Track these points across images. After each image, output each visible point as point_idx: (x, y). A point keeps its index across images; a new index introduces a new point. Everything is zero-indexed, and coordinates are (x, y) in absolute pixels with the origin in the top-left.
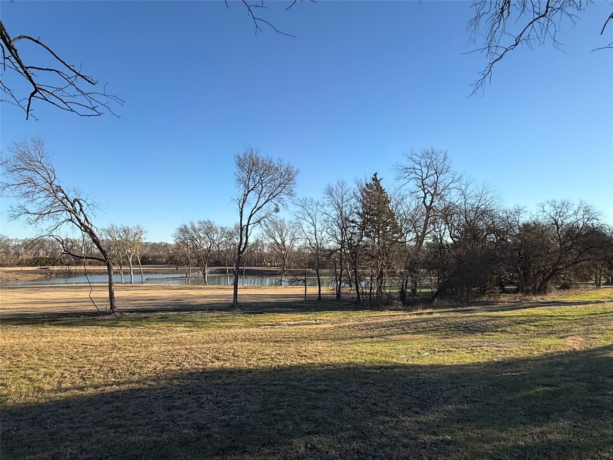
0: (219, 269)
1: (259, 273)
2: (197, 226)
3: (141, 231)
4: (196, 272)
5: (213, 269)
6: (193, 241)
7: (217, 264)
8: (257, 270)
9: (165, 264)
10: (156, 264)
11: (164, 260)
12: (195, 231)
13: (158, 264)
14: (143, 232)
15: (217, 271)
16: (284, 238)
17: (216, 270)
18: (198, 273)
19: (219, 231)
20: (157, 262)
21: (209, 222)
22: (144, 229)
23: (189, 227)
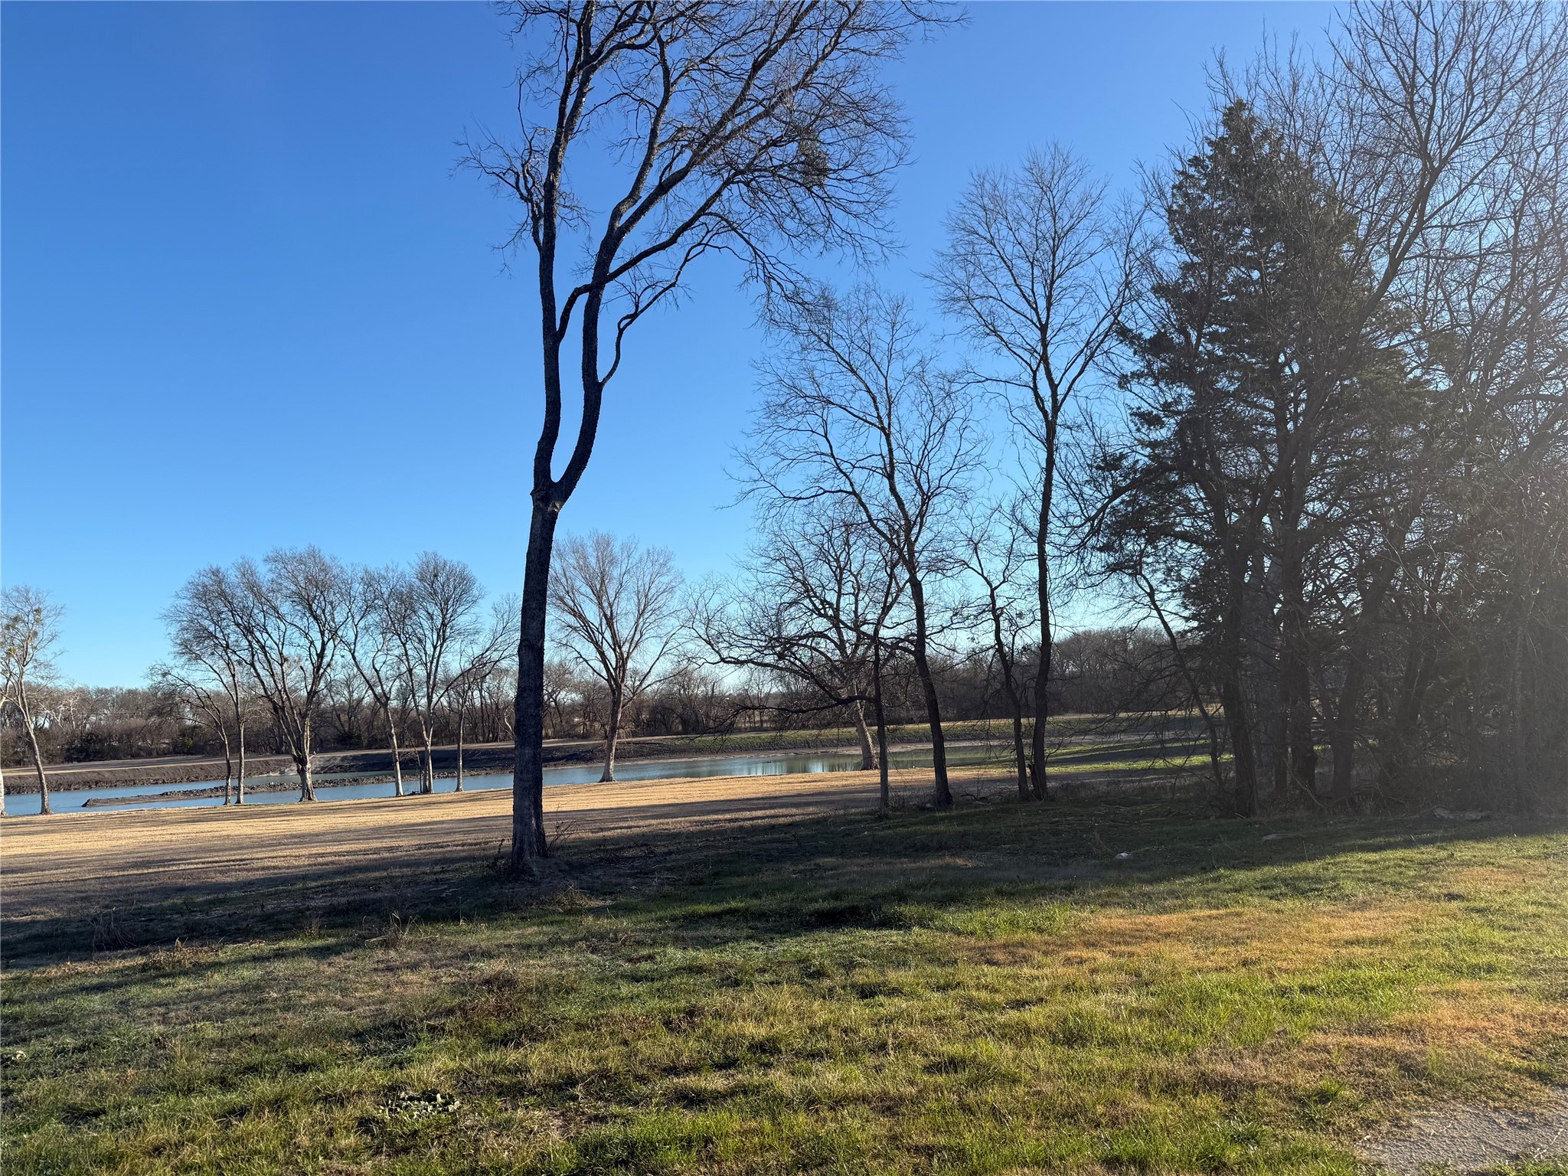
0: (355, 758)
1: (494, 760)
2: (264, 574)
3: (38, 611)
4: (274, 771)
5: (335, 758)
6: (252, 633)
7: (345, 740)
8: (486, 752)
9: (165, 755)
10: (133, 757)
11: (165, 743)
12: (258, 595)
13: (142, 757)
14: (44, 613)
15: (346, 764)
16: (611, 605)
17: (344, 759)
18: (282, 773)
19: (358, 588)
20: (140, 748)
21: (313, 554)
22: (49, 602)
23: (233, 576)
